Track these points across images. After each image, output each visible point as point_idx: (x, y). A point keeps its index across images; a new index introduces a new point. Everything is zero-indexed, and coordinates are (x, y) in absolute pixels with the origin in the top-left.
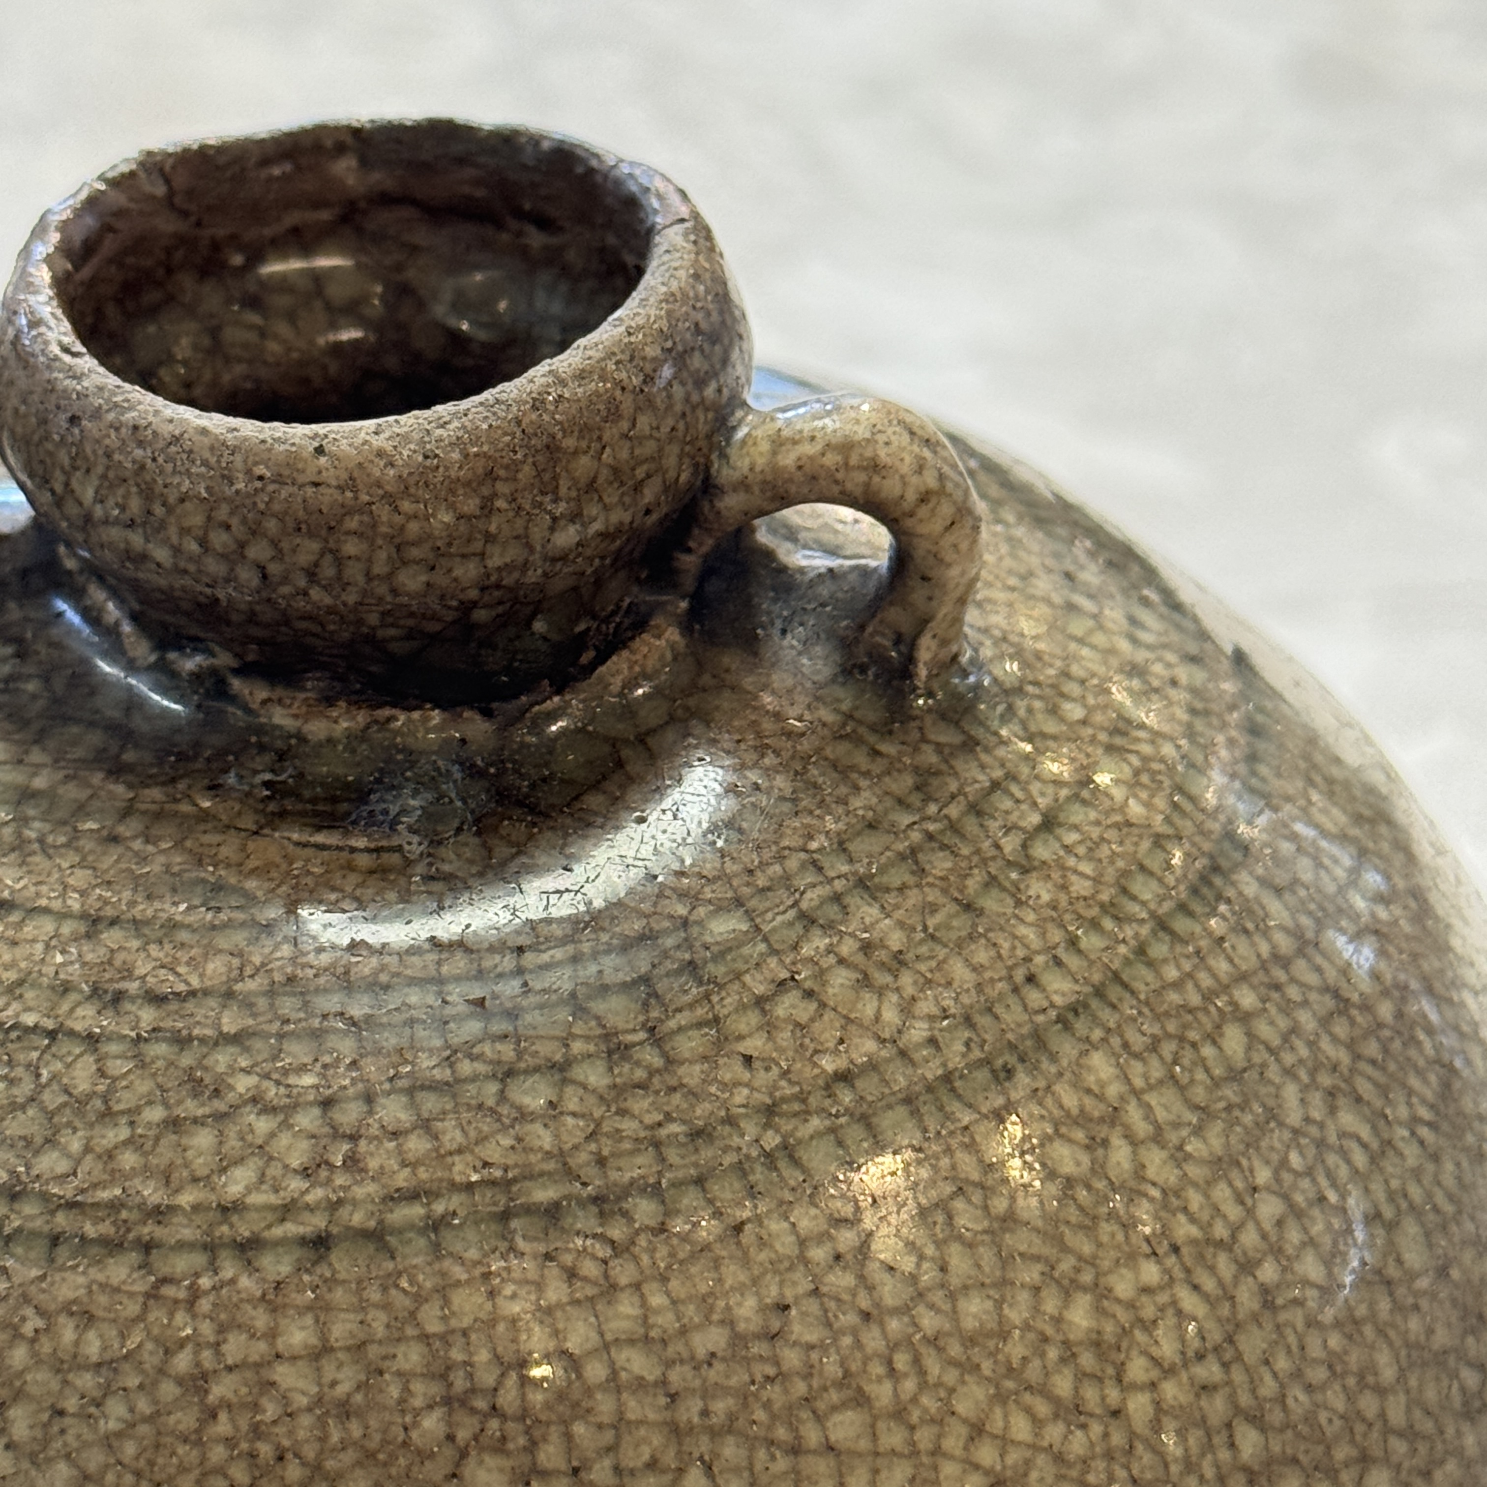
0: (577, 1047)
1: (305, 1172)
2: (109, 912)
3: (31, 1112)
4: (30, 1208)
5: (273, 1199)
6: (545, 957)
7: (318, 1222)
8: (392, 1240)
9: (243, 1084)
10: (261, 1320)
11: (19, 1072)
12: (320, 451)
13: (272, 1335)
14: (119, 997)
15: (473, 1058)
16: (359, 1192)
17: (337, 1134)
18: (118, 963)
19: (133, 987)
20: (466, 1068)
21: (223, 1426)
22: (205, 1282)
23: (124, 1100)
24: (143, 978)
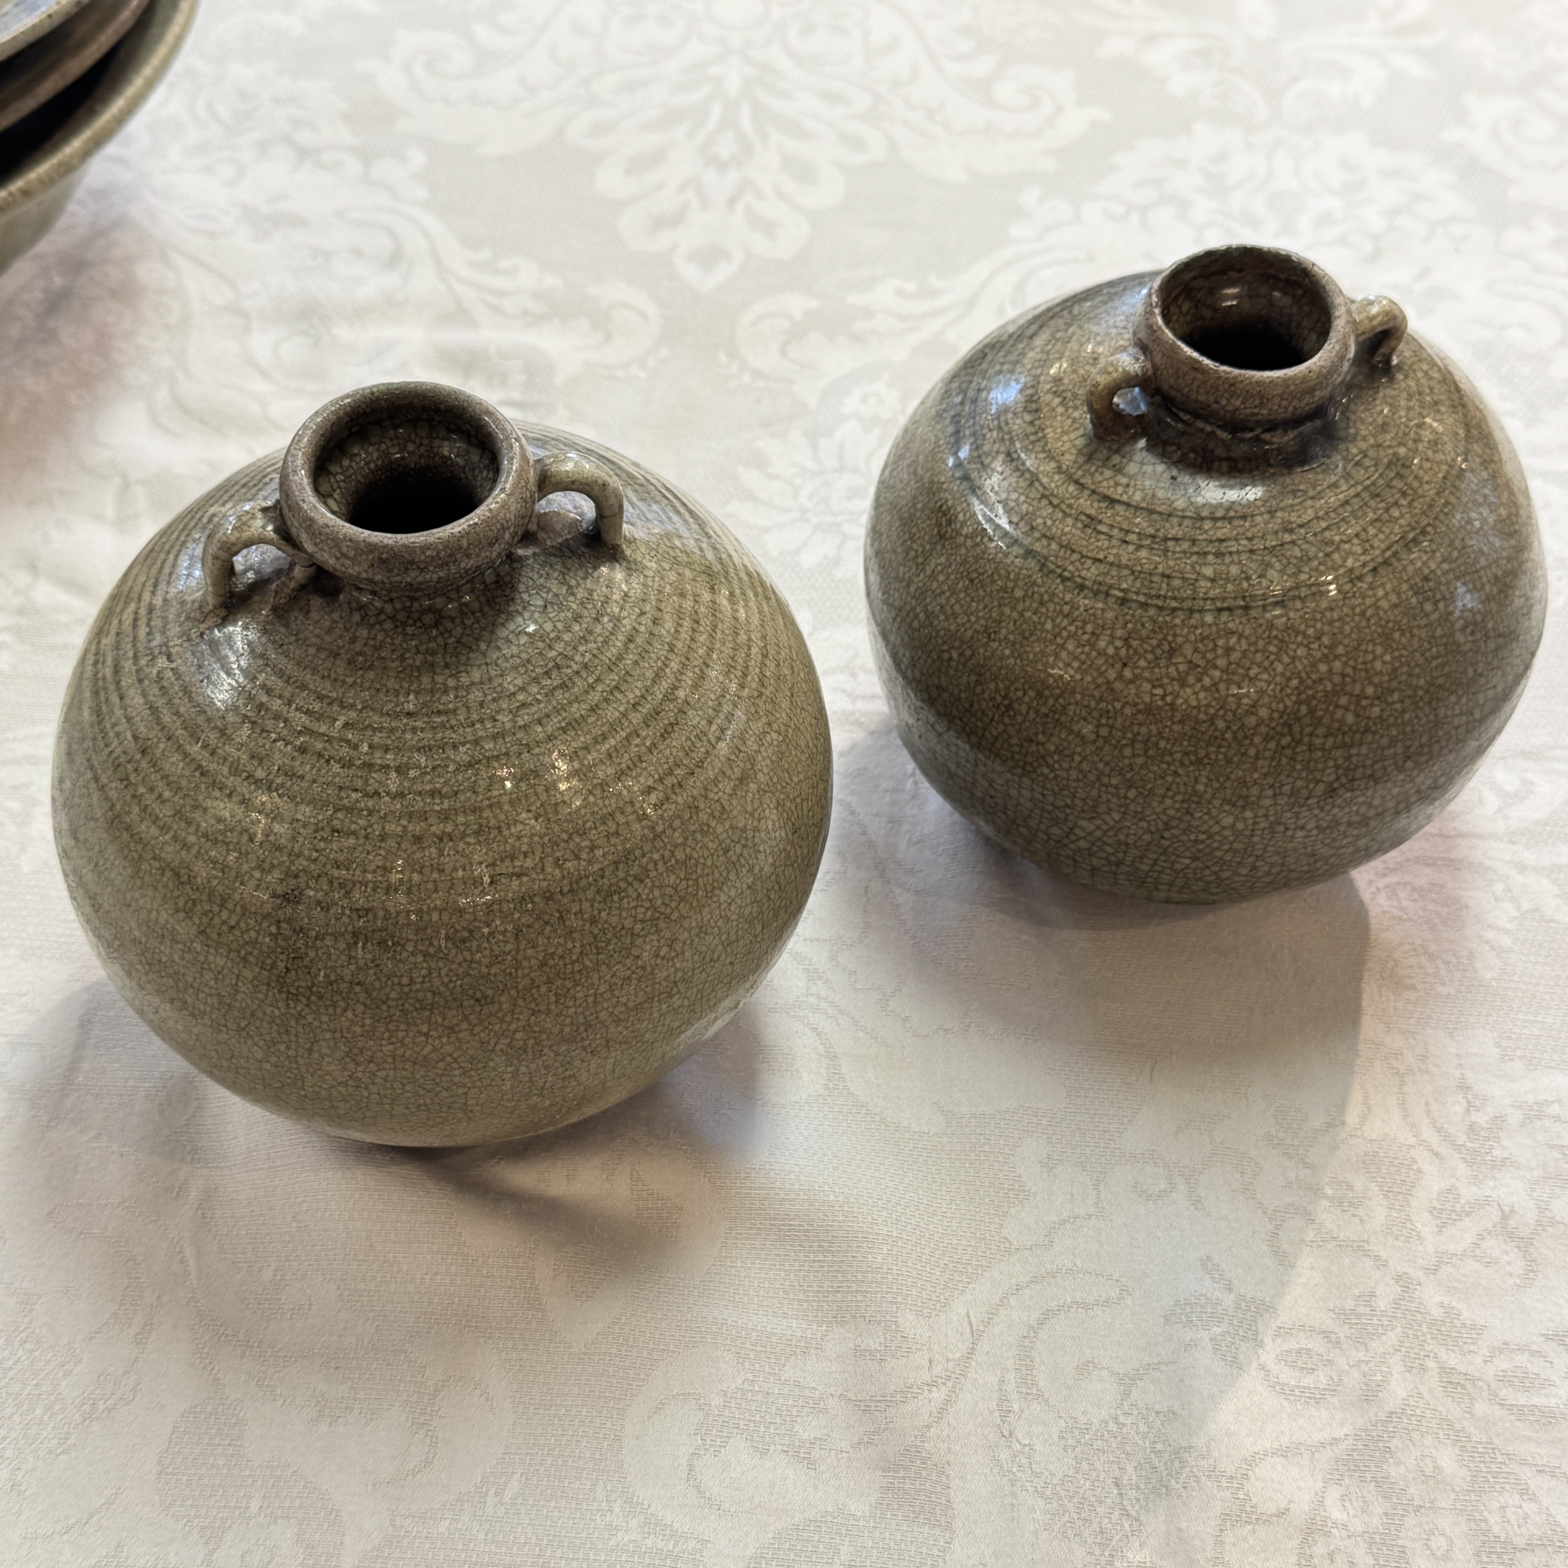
0: (1396, 496)
3: (1290, 566)
4: (1304, 589)
5: (1360, 564)
6: (1375, 477)
7: (1371, 565)
8: (1389, 562)
9: (1337, 538)
10: (1370, 593)
11: (1280, 558)
13: (1374, 595)
14: (1292, 529)
15: (1378, 510)
16: (1376, 553)
17: (1363, 541)
19: (1294, 525)
20: (1379, 512)
21: (1372, 621)
22: (1355, 590)
23: (1311, 554)
24: (1294, 522)
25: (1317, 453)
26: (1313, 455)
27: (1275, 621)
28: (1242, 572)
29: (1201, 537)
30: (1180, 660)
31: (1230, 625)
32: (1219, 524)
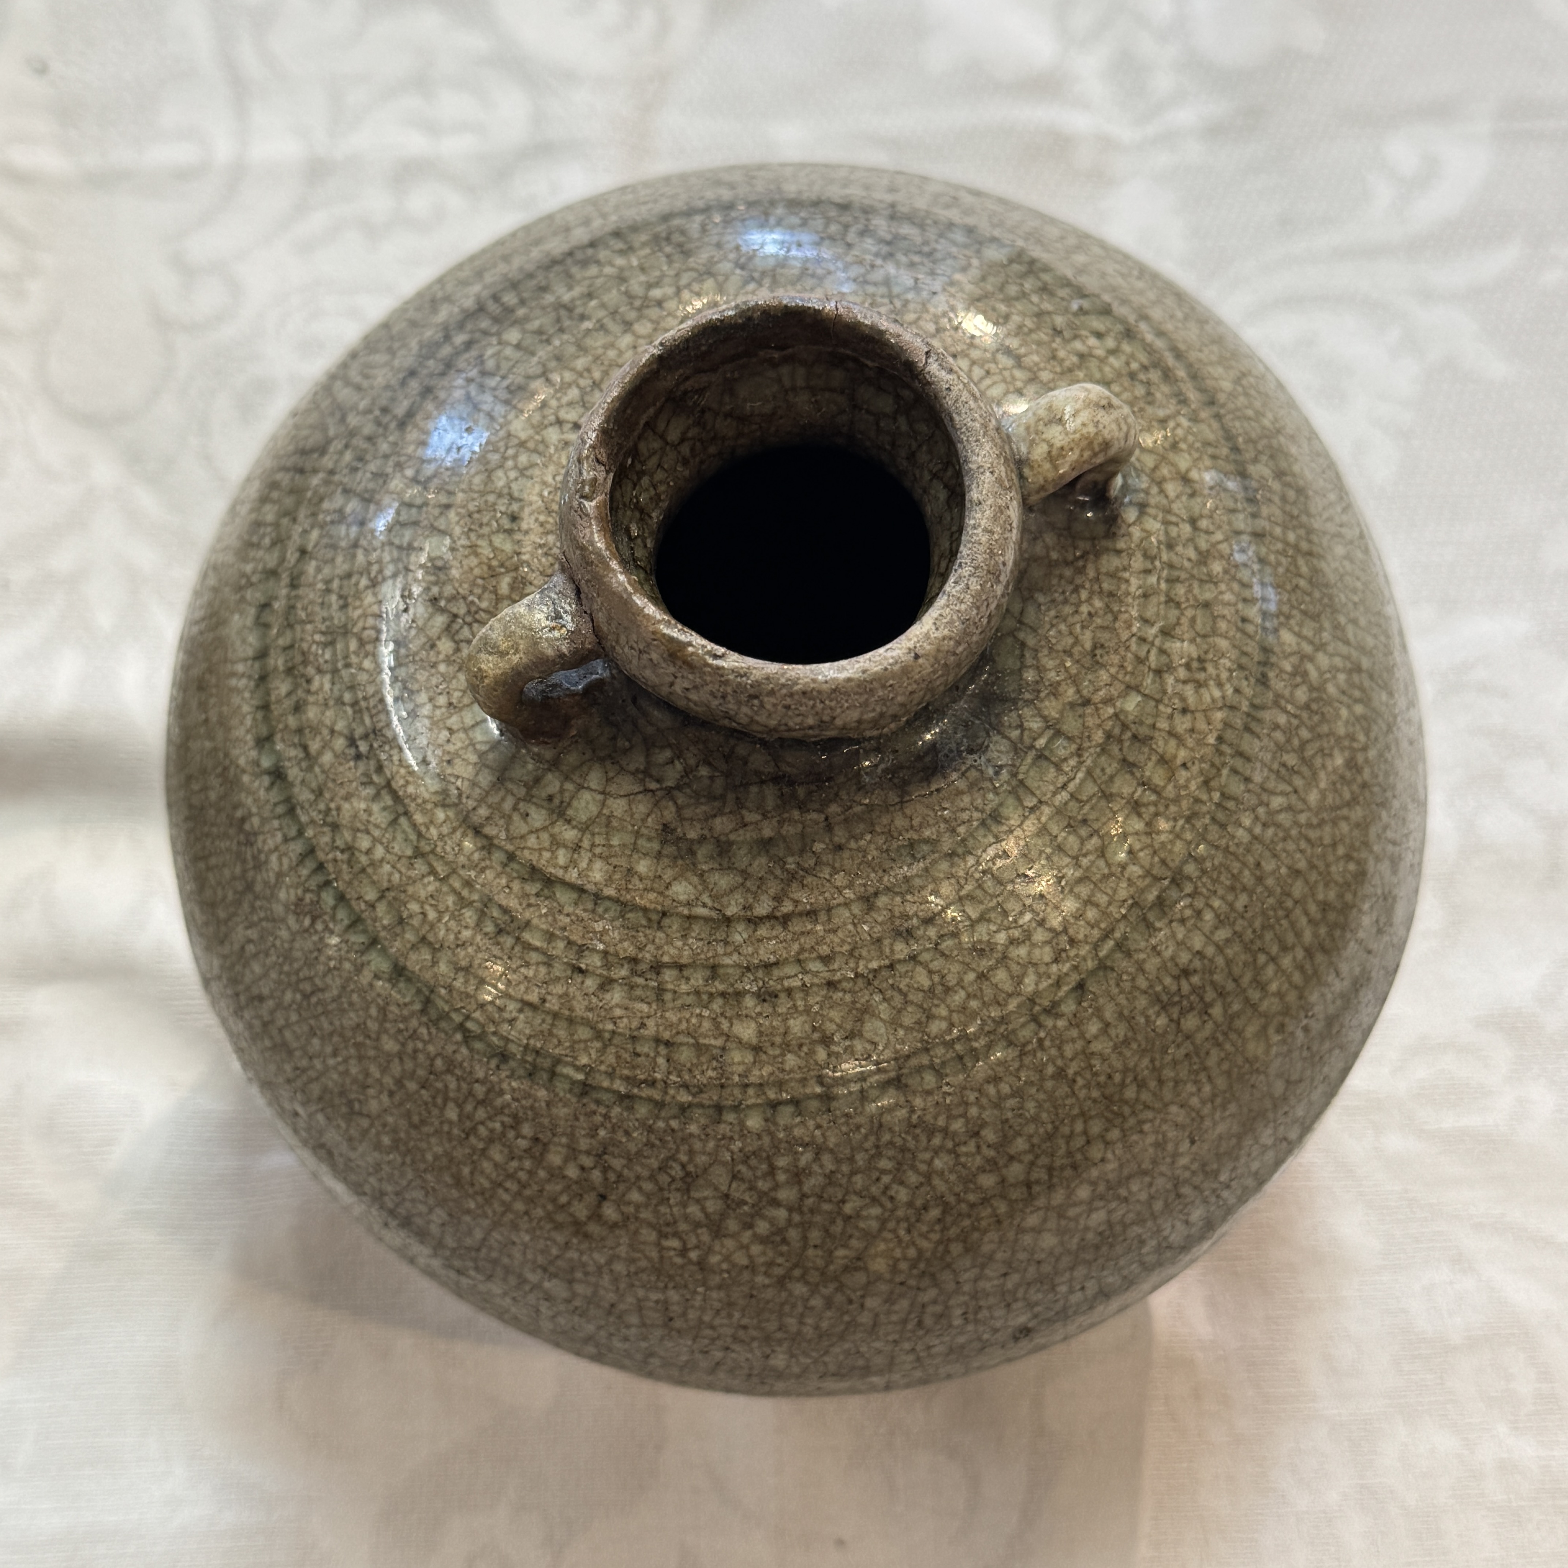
1: (1056, 961)
2: (871, 890)
3: (910, 1009)
4: (940, 1051)
5: (1050, 981)
6: (1077, 781)
7: (1074, 978)
8: (1109, 964)
9: (1001, 938)
10: (1074, 1033)
11: (889, 993)
12: (917, 657)
13: (1082, 1035)
14: (909, 932)
15: (1085, 855)
16: (1082, 952)
18: (897, 914)
20: (1085, 862)
21: (1080, 1082)
22: (1042, 1034)
23: (952, 980)
24: (916, 914)
25: (959, 744)
26: (951, 751)
27: (887, 1118)
28: (814, 1029)
29: (727, 961)
30: (707, 1193)
31: (797, 1132)
32: (762, 932)
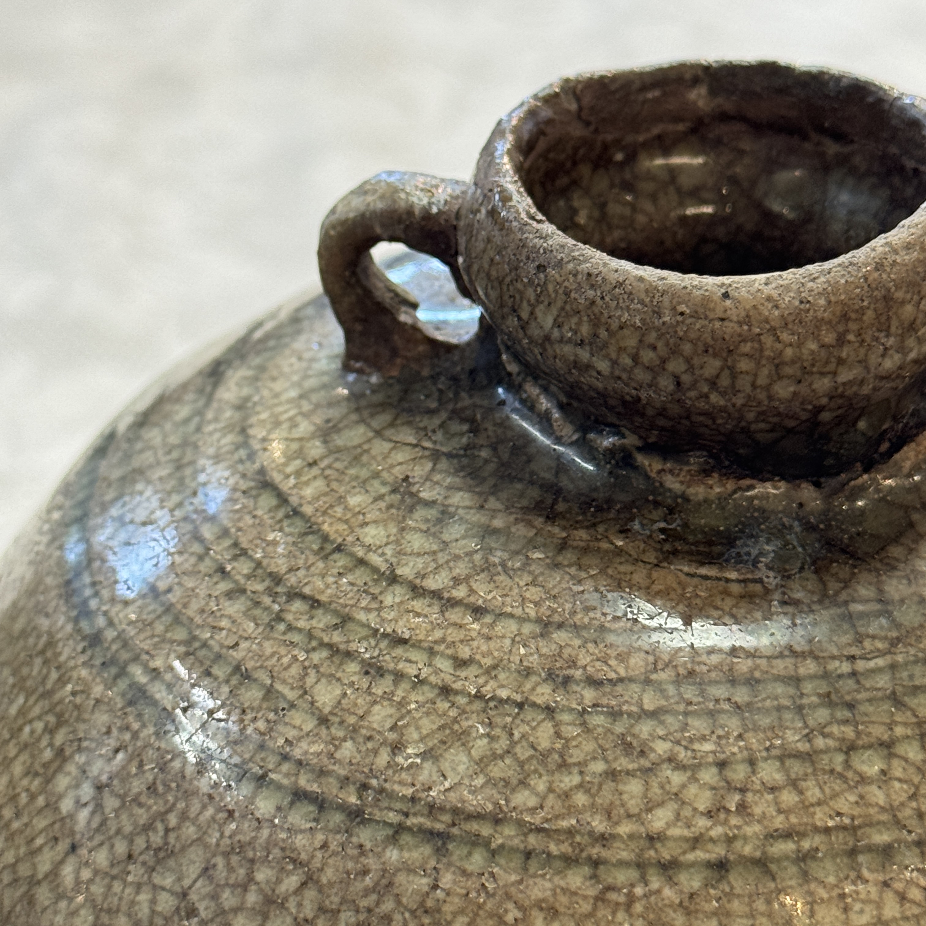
0: (899, 731)
1: (709, 814)
2: (556, 618)
3: (508, 761)
4: (509, 831)
5: (686, 833)
6: (872, 664)
7: (719, 851)
8: (773, 867)
9: (661, 748)
10: (679, 920)
11: (497, 731)
12: (726, 295)
14: (567, 681)
15: (825, 736)
16: (749, 830)
17: (730, 787)
18: (565, 656)
19: (578, 674)
20: (820, 742)
22: (639, 891)
23: (575, 756)
24: (584, 667)
25: (761, 554)
26: (748, 554)
27: (401, 878)
28: (393, 728)
29: (362, 616)
31: (300, 841)
32: (418, 605)
